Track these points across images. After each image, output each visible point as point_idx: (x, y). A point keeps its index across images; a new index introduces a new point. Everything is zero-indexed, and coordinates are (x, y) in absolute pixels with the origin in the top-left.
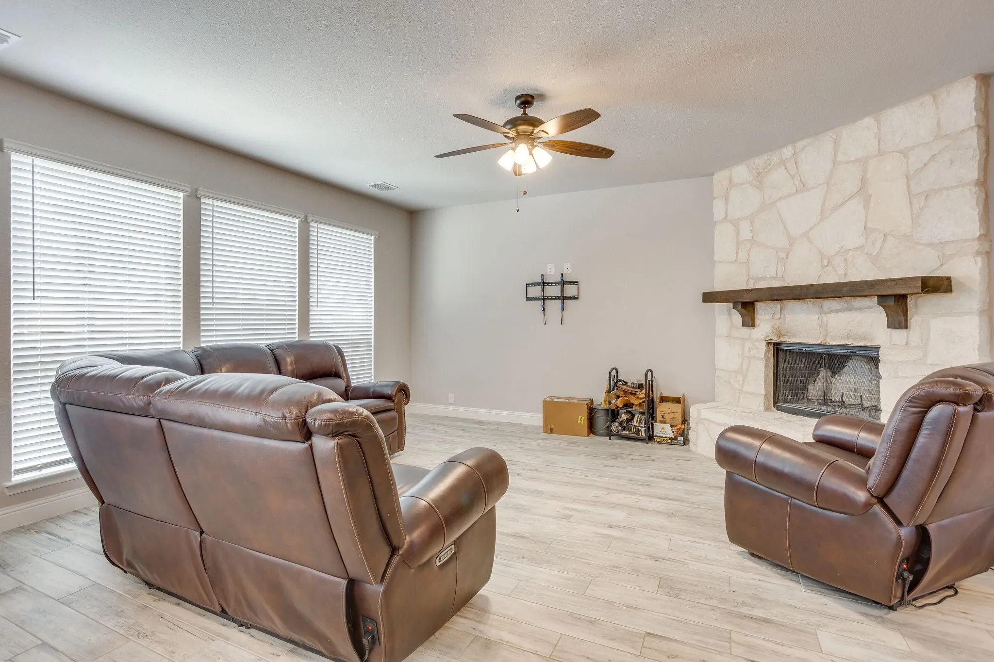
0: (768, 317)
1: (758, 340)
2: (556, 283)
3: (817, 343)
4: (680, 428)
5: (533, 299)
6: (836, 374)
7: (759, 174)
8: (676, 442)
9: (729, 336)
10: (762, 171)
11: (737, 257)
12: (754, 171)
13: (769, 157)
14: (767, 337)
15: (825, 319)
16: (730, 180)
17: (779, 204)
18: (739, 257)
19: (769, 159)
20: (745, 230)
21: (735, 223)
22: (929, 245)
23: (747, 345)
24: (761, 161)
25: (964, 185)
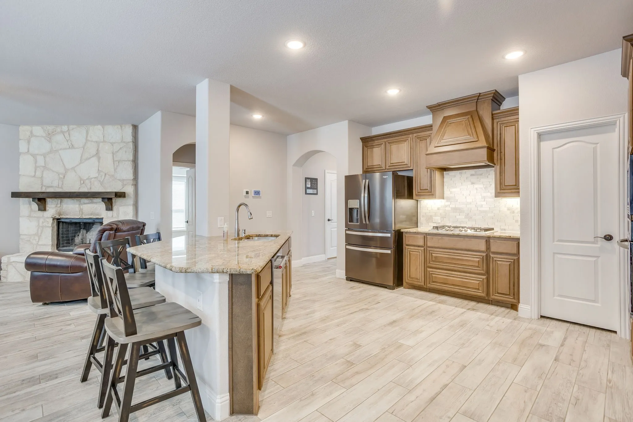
0: (53, 206)
1: (47, 218)
3: (78, 217)
6: (88, 232)
7: (49, 134)
9: (30, 216)
10: (51, 133)
12: (46, 132)
14: (53, 216)
15: (82, 207)
16: (31, 132)
17: (60, 152)
18: (36, 174)
19: (55, 128)
20: (41, 161)
21: (34, 156)
22: (119, 180)
23: (41, 220)
24: (50, 128)
25: (129, 161)
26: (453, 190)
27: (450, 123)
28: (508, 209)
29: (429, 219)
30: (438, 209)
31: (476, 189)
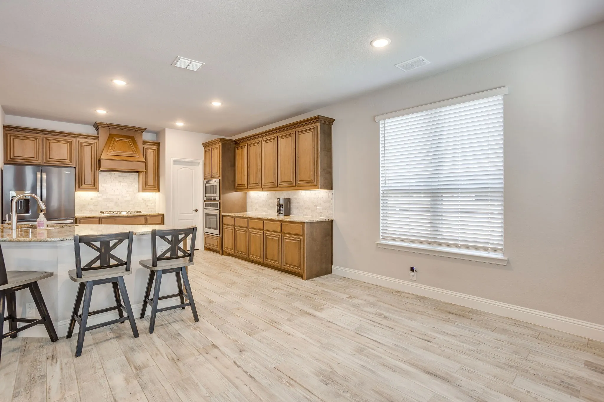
26: (105, 185)
27: (117, 140)
28: (143, 199)
29: (84, 207)
30: (91, 199)
31: (123, 186)
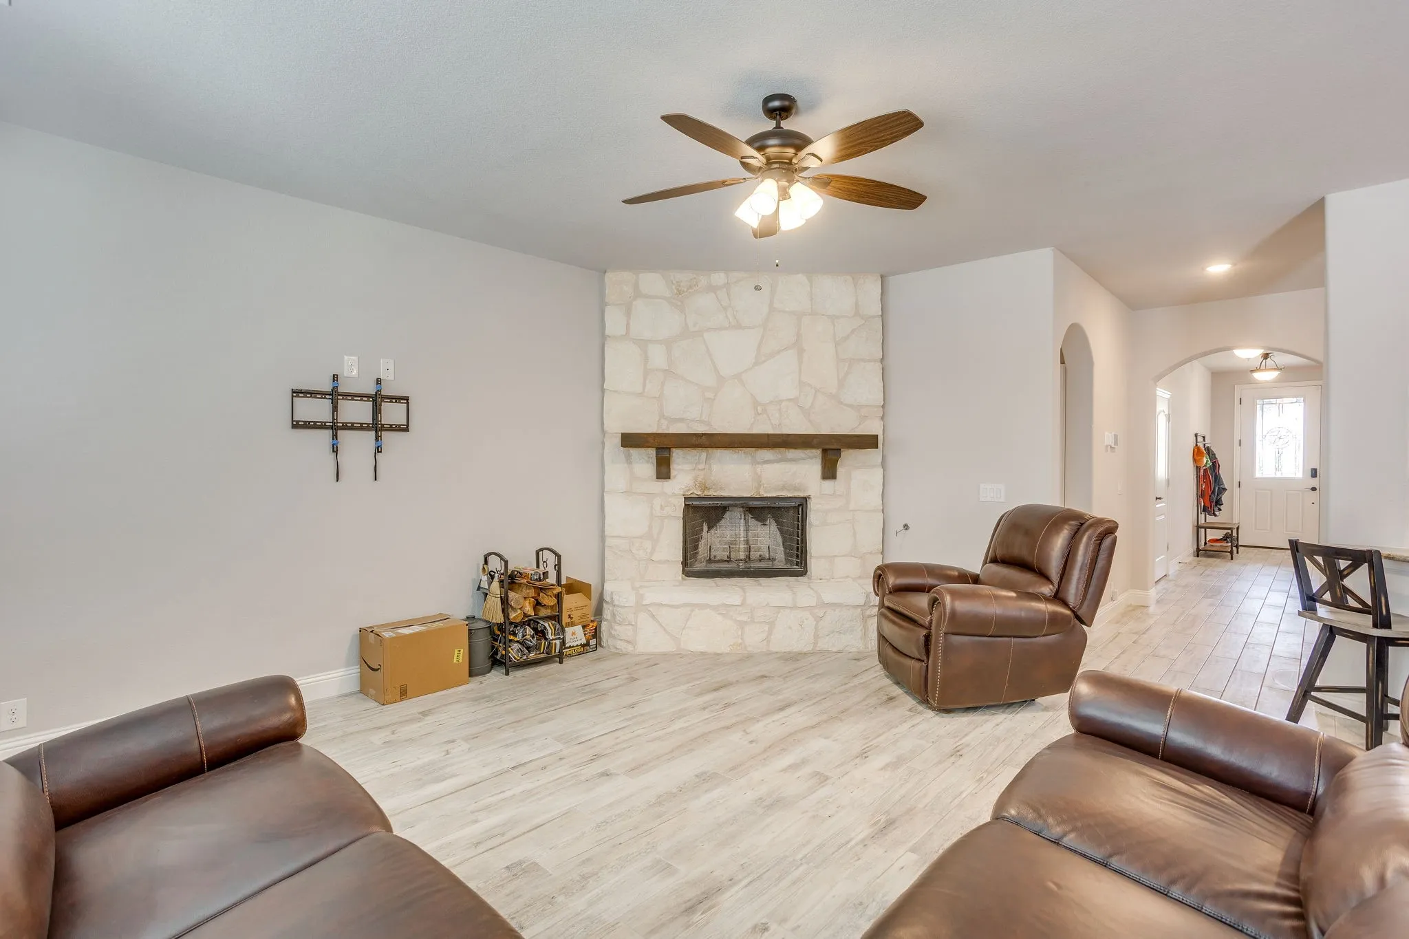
0: (687, 467)
1: (674, 495)
2: (362, 397)
3: (749, 496)
4: (593, 626)
5: (307, 425)
6: (712, 528)
7: (680, 292)
8: (588, 648)
9: (628, 492)
10: (685, 290)
11: (644, 389)
12: (674, 287)
13: (695, 276)
14: (689, 490)
15: (759, 470)
16: (636, 286)
17: (706, 335)
18: (646, 390)
19: (695, 278)
20: (658, 357)
21: (643, 344)
22: (851, 406)
23: (658, 502)
24: (684, 277)
25: (875, 361)
